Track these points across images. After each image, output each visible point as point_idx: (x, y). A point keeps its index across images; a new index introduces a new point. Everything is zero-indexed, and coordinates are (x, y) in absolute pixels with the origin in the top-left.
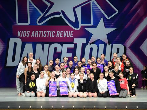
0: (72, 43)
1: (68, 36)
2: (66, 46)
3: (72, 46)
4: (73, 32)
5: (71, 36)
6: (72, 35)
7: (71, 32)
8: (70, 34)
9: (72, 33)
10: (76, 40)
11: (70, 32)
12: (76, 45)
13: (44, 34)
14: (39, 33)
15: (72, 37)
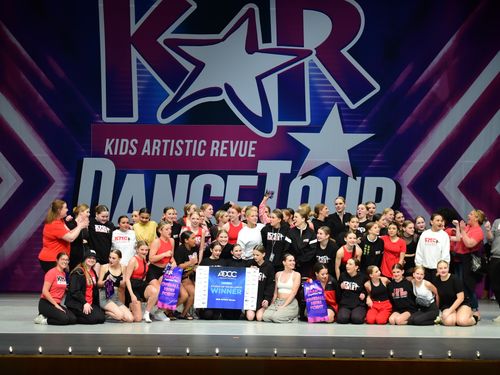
0: (254, 173)
1: (243, 153)
2: (237, 181)
3: (252, 181)
4: (255, 142)
5: (250, 155)
6: (253, 152)
7: (251, 143)
8: (246, 149)
9: (254, 146)
10: (263, 166)
11: (246, 142)
12: (263, 178)
13: (176, 148)
14: (163, 144)
15: (253, 156)
